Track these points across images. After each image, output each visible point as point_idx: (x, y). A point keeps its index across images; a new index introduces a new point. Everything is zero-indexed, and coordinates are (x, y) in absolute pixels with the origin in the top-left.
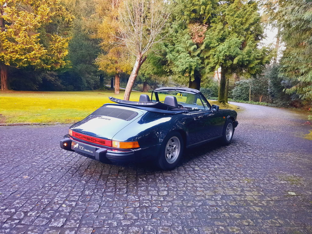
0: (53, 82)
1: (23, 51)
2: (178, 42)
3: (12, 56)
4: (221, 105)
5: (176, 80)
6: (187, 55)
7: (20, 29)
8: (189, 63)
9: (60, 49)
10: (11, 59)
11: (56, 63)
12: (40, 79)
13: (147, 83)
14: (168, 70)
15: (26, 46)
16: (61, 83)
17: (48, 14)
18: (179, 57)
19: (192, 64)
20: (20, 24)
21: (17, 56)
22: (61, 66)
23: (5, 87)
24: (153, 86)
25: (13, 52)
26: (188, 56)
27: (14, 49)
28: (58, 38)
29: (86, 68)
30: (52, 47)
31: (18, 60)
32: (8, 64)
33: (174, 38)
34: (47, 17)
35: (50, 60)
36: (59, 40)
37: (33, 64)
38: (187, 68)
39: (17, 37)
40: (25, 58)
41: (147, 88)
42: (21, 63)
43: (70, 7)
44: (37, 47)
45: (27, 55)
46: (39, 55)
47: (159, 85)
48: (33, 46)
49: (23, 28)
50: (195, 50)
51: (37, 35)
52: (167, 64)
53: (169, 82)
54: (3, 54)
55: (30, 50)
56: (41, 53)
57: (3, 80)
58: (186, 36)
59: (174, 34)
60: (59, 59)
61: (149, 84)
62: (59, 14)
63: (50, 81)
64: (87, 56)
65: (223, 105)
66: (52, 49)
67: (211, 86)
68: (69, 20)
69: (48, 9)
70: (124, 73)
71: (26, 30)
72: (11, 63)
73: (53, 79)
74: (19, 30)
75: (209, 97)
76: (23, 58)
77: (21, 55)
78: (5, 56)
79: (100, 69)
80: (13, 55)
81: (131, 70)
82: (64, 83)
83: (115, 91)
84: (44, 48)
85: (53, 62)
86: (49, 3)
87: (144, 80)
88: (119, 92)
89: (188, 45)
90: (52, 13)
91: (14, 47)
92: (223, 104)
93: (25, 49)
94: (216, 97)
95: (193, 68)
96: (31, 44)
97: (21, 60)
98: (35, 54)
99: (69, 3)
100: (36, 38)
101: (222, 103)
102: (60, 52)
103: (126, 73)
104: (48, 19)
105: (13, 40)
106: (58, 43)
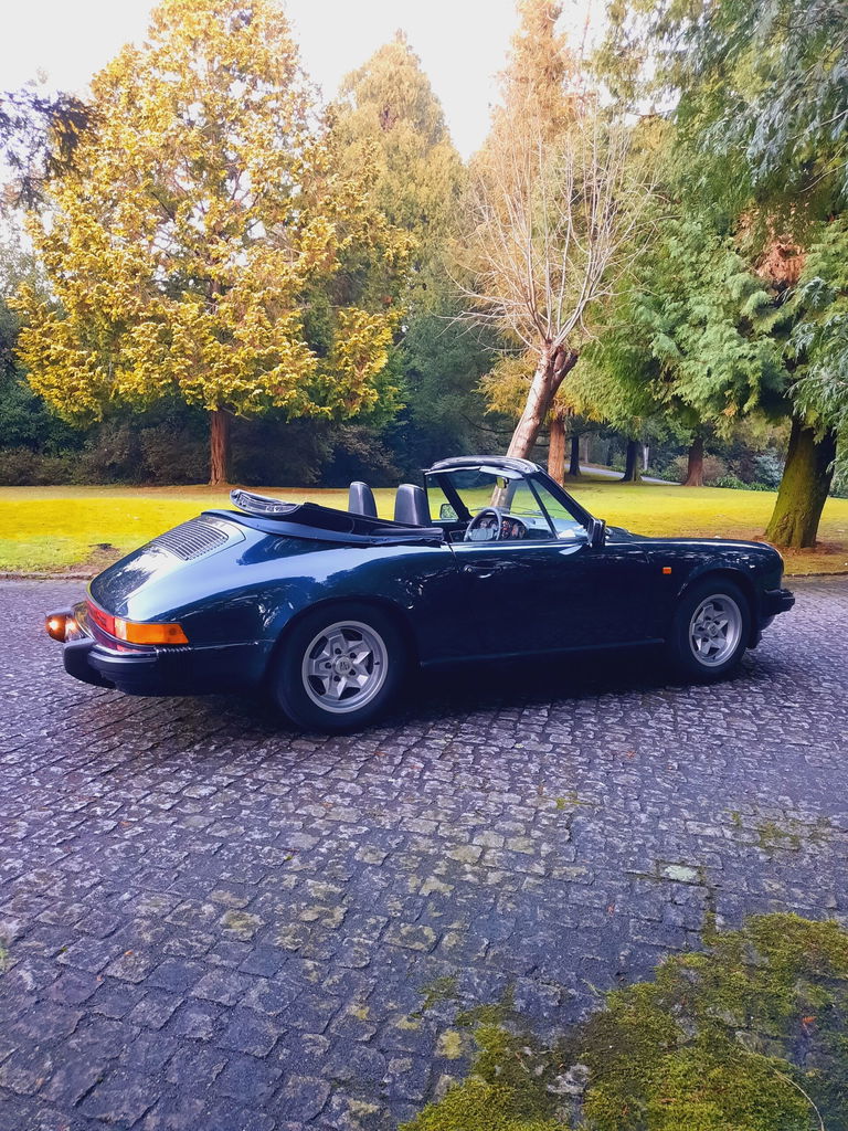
0: (364, 457)
1: (254, 366)
2: (702, 284)
3: (221, 385)
6: (726, 335)
7: (247, 302)
8: (731, 363)
9: (363, 351)
10: (220, 393)
11: (351, 396)
12: (327, 449)
14: (665, 396)
15: (261, 351)
16: (392, 462)
17: (328, 244)
18: (701, 343)
19: (746, 365)
20: (250, 287)
21: (237, 382)
22: (364, 405)
23: (219, 476)
24: (737, 463)
25: (226, 371)
26: (731, 338)
27: (229, 361)
28: (357, 318)
29: (464, 408)
30: (341, 345)
31: (239, 394)
32: (213, 407)
33: (687, 273)
34: (325, 254)
35: (334, 387)
36: (360, 322)
37: (280, 404)
38: (730, 385)
39: (240, 325)
40: (256, 388)
42: (246, 404)
43: (434, 209)
44: (286, 349)
45: (263, 378)
46: (294, 375)
48: (280, 349)
49: (256, 295)
50: (762, 310)
51: (292, 314)
52: (662, 375)
54: (201, 380)
55: (271, 361)
56: (301, 368)
57: (216, 457)
58: (731, 260)
59: (685, 258)
60: (357, 384)
62: (367, 238)
63: (357, 455)
64: (469, 368)
66: (340, 354)
68: (396, 256)
69: (331, 229)
70: (579, 416)
71: (262, 303)
72: (221, 404)
73: (363, 448)
74: (244, 303)
76: (251, 386)
77: (249, 379)
78: (207, 385)
79: (494, 407)
80: (226, 380)
82: (401, 460)
84: (312, 352)
85: (340, 395)
86: (334, 210)
87: (686, 440)
89: (735, 294)
90: (341, 241)
91: (228, 356)
93: (257, 361)
95: (752, 381)
96: (274, 344)
97: (247, 392)
98: (283, 373)
99: (432, 197)
100: (289, 322)
102: (360, 364)
103: (587, 415)
104: (330, 261)
105: (225, 336)
106: (359, 333)
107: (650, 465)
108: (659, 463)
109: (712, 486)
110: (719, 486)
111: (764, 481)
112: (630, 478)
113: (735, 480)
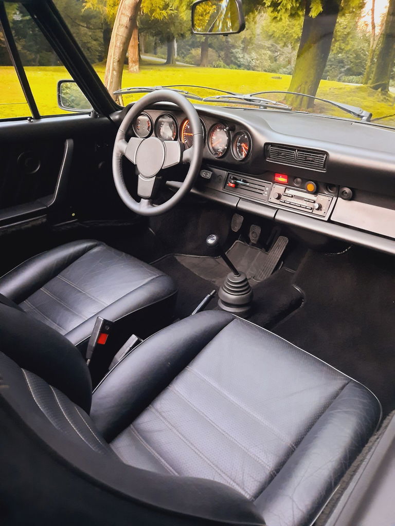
4: (376, 96)
5: (271, 36)
13: (210, 46)
24: (222, 53)
29: (66, 9)
41: (210, 58)
47: (236, 50)
53: (255, 41)
61: (214, 48)
65: (382, 97)
67: (349, 47)
75: (341, 77)
81: (161, 7)
83: (130, 64)
88: (137, 67)
92: (383, 94)
94: (356, 75)
101: (380, 90)
103: (152, 14)
107: (178, 55)
108: (183, 53)
109: (211, 67)
110: (214, 67)
111: (235, 64)
112: (169, 62)
113: (222, 63)
